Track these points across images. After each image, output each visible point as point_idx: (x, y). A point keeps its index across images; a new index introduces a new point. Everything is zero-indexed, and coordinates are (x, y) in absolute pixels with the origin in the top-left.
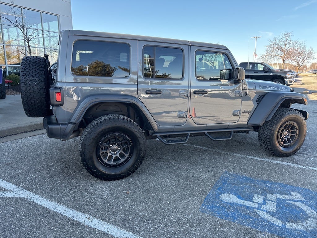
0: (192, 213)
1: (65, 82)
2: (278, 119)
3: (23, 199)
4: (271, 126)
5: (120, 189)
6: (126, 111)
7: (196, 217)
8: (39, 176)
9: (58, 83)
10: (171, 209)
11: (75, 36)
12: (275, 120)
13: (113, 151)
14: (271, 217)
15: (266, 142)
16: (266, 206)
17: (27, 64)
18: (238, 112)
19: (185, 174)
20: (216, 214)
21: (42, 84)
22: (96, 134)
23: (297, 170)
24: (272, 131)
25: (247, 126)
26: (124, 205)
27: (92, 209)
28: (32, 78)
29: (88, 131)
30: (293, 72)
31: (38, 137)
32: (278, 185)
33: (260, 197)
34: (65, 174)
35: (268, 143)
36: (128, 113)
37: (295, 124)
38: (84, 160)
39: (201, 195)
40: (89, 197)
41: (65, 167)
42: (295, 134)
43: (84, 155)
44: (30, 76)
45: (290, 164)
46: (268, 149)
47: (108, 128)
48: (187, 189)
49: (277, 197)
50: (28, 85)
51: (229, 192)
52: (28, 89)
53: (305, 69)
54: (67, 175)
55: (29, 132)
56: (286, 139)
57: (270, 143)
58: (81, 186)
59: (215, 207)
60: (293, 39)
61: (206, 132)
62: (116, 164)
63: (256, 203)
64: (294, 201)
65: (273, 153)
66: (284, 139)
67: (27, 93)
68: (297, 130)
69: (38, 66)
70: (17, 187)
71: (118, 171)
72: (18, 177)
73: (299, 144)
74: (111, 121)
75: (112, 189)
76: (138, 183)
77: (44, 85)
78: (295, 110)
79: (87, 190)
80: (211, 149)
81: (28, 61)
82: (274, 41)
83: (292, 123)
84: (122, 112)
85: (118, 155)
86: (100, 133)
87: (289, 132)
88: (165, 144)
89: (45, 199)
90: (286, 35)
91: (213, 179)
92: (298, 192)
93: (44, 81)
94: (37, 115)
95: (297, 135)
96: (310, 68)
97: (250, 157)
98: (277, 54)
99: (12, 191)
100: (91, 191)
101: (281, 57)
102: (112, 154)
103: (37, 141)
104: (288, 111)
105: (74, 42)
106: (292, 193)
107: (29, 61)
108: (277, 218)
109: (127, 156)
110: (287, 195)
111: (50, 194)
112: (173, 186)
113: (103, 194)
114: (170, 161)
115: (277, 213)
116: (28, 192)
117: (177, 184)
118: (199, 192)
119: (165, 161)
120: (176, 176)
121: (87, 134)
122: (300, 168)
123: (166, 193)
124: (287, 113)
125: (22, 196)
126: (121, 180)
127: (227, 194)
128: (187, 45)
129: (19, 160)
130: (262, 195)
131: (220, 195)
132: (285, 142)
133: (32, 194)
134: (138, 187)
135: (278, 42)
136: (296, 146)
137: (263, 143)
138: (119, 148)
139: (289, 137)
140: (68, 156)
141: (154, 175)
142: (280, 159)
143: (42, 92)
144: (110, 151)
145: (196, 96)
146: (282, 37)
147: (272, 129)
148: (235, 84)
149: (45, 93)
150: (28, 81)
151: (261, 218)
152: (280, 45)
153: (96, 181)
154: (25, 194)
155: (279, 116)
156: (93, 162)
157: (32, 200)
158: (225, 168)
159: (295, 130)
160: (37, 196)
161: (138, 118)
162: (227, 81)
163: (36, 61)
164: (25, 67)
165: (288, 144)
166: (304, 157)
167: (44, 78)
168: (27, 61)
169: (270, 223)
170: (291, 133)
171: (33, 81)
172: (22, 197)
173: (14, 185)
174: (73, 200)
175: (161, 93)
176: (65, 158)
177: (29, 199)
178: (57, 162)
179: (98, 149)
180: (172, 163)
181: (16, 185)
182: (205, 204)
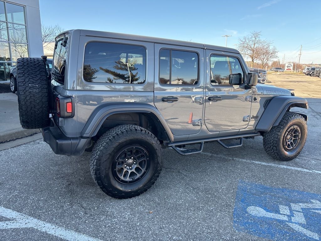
0: (228, 233)
1: (76, 90)
2: (285, 124)
3: (32, 230)
4: (278, 131)
5: (141, 208)
6: (138, 120)
7: (234, 238)
8: (42, 198)
9: (68, 91)
10: (204, 229)
11: (87, 37)
12: (282, 125)
13: (128, 166)
14: (305, 230)
15: (272, 147)
16: (295, 218)
17: (25, 67)
18: (248, 118)
19: (201, 185)
20: (252, 231)
21: (44, 91)
22: (113, 149)
23: (305, 174)
24: (279, 136)
25: (254, 131)
26: (153, 228)
27: (118, 236)
28: (32, 84)
29: (103, 145)
30: (265, 71)
31: (23, 147)
32: (295, 193)
33: (286, 207)
34: (71, 193)
35: (274, 147)
36: (140, 122)
37: (298, 128)
38: (98, 178)
39: (228, 210)
40: (109, 221)
41: (69, 185)
42: (298, 138)
43: (99, 172)
44: (29, 82)
45: (296, 168)
46: (274, 154)
47: (126, 141)
48: (211, 203)
49: (301, 207)
50: (27, 93)
51: (254, 204)
52: (28, 98)
53: (267, 66)
54: (74, 194)
55: (10, 141)
56: (289, 143)
57: (277, 148)
58: (96, 208)
59: (247, 223)
60: (262, 39)
61: (218, 139)
62: (132, 180)
63: (284, 215)
64: (317, 209)
65: (279, 158)
66: (288, 143)
67: (27, 103)
68: (299, 133)
69: (38, 71)
70: (20, 214)
71: (135, 188)
72: (16, 201)
73: (301, 147)
74: (128, 133)
75: (132, 210)
76: (157, 199)
77: (47, 92)
78: (298, 115)
79: (103, 213)
80: (215, 155)
81: (25, 64)
82: (244, 41)
83: (295, 127)
84: (133, 121)
85: (134, 170)
86: (116, 147)
87: (292, 136)
88: (181, 154)
89: (60, 228)
90: (255, 35)
91: (232, 190)
92: (317, 199)
93: (46, 88)
94: (35, 127)
95: (299, 138)
96: (271, 65)
97: (257, 162)
98: (246, 53)
99: (16, 220)
100: (109, 213)
101: (250, 56)
102: (127, 169)
103: (24, 153)
104: (293, 116)
105: (86, 44)
106: (312, 200)
107: (27, 64)
108: (311, 231)
109: (143, 170)
110: (309, 203)
111: (63, 221)
112: (195, 200)
113: (123, 216)
114: (180, 171)
115: (308, 225)
116: (36, 220)
117: (198, 198)
118: (224, 205)
119: (174, 171)
120: (194, 189)
121: (103, 149)
122: (307, 172)
123: (191, 210)
124: (292, 118)
125: (30, 226)
126: (137, 197)
127: (252, 207)
128: (202, 48)
129: (10, 178)
130: (286, 205)
131: (247, 208)
132: (289, 146)
133: (41, 223)
134: (159, 204)
135: (248, 42)
136: (298, 150)
137: (269, 148)
138: (135, 163)
139: (292, 141)
140: (67, 170)
141: (171, 188)
142: (285, 163)
143: (44, 100)
144: (126, 166)
145: (211, 103)
146: (251, 37)
147: (279, 134)
148: (245, 89)
149: (47, 101)
150: (27, 89)
151: (296, 232)
152: (249, 44)
153: (110, 199)
154: (32, 223)
155: (286, 121)
156: (109, 180)
157: (44, 230)
158: (238, 177)
159: (298, 134)
160: (48, 225)
161: (151, 127)
162: (239, 86)
163: (35, 65)
164: (23, 72)
165: (291, 147)
166: (305, 160)
167: (46, 84)
168: (23, 64)
169: (307, 237)
170: (294, 137)
171: (34, 88)
172: (31, 228)
173: (15, 212)
174: (92, 226)
175: (177, 101)
176: (64, 172)
177: (40, 229)
178: (57, 178)
179: (114, 166)
180: (183, 173)
181: (18, 212)
182: (236, 220)
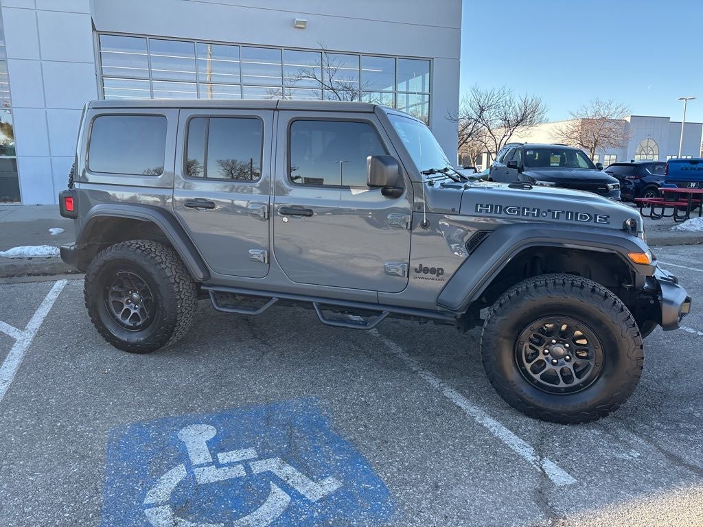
9: (75, 184)
11: (95, 110)
13: (133, 303)
18: (400, 267)
33: (251, 455)
42: (591, 362)
49: (274, 471)
51: (226, 426)
56: (557, 368)
62: (132, 325)
63: (215, 458)
66: (549, 367)
71: (133, 338)
85: (138, 312)
87: (571, 351)
99: (24, 331)
102: (131, 307)
125: (18, 339)
127: (212, 427)
128: (270, 109)
131: (198, 424)
139: (570, 366)
144: (129, 301)
145: (285, 219)
154: (26, 337)
175: (213, 208)
